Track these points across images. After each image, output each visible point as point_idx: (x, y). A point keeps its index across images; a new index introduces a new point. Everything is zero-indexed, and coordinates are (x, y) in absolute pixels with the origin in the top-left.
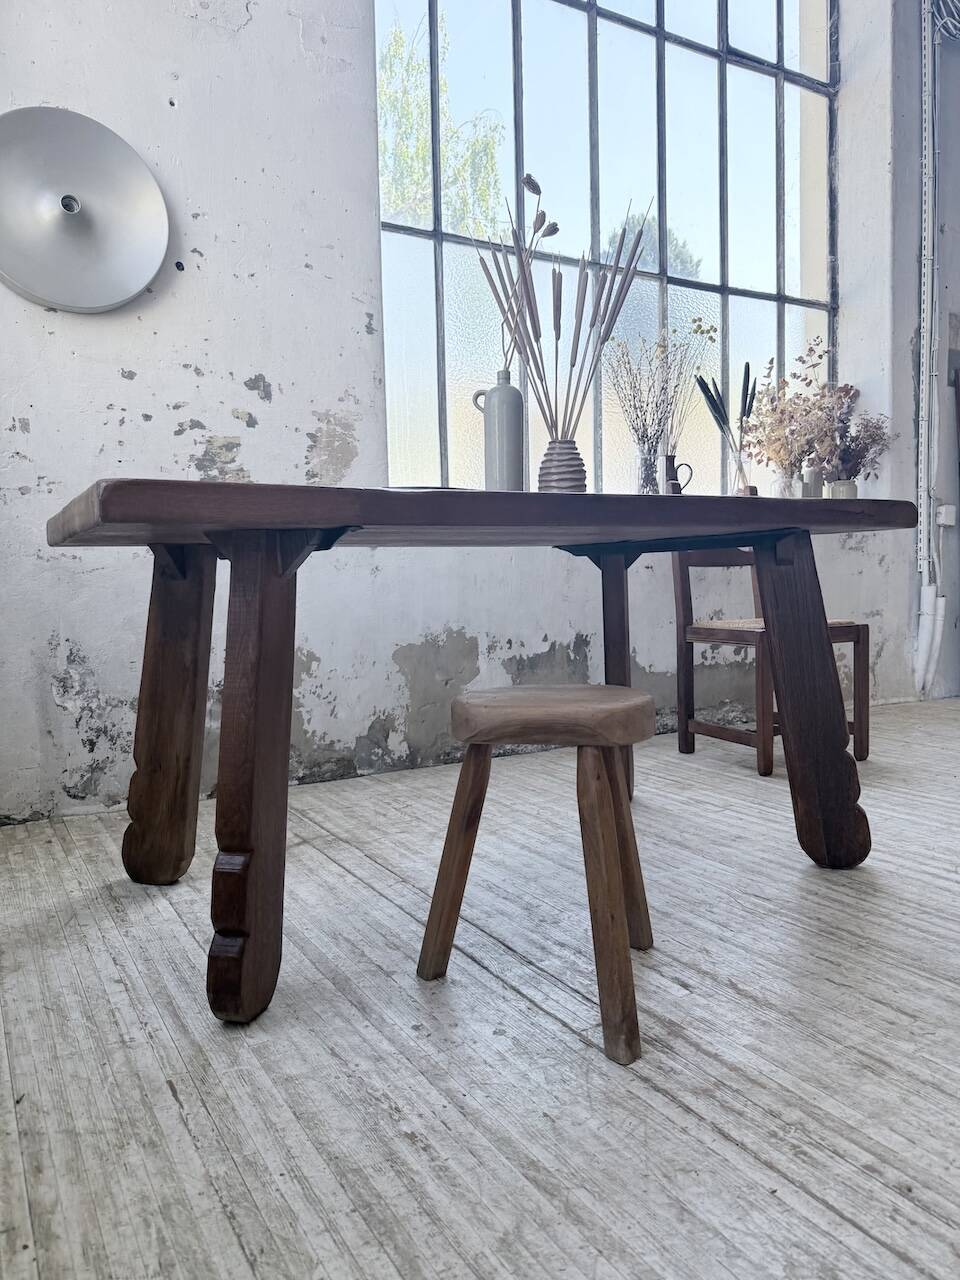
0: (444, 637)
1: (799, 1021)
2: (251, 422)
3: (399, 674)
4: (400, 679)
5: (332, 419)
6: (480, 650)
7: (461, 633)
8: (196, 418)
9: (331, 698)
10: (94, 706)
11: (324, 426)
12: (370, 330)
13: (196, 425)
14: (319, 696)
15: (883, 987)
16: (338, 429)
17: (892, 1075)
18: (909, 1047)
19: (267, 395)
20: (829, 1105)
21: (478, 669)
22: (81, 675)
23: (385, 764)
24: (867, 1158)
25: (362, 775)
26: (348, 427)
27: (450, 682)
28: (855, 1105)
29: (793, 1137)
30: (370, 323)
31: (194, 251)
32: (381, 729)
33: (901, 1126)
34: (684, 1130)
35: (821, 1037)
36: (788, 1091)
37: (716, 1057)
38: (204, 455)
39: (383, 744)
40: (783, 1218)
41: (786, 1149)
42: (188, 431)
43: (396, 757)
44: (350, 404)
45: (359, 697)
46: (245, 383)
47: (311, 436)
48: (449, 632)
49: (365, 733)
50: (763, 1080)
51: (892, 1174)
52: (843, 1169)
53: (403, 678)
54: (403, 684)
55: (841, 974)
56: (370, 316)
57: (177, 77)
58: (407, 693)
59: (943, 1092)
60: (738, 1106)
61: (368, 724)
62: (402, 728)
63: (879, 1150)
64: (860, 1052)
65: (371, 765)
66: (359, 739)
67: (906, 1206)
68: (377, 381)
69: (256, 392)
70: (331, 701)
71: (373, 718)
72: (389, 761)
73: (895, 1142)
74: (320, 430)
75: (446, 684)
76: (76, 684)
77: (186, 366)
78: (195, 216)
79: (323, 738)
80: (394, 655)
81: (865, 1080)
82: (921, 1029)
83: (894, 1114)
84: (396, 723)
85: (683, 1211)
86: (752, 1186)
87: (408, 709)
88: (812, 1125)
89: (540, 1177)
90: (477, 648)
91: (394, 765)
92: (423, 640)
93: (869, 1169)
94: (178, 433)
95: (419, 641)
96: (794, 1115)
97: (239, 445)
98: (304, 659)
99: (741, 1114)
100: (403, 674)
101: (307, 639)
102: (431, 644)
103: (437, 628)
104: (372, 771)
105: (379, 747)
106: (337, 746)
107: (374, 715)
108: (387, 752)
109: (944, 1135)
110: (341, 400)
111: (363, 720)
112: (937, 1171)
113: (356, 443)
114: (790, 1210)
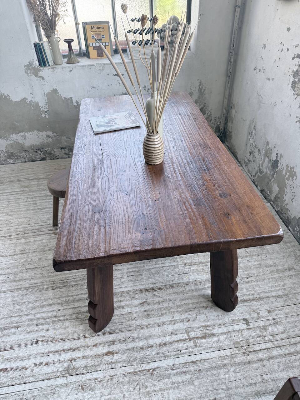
1: (42, 251)
9: (294, 194)
13: (298, 56)
15: (38, 273)
17: (20, 252)
18: (22, 261)
20: (23, 241)
24: (12, 237)
25: (289, 230)
28: (20, 243)
29: (22, 233)
33: (12, 245)
34: (35, 224)
35: (35, 251)
36: (30, 238)
37: (44, 234)
38: (296, 71)
40: (15, 225)
41: (22, 231)
42: (296, 59)
49: (297, 218)
50: (34, 237)
51: (8, 237)
52: (14, 234)
55: (48, 270)
59: (11, 255)
60: (33, 231)
63: (12, 239)
64: (27, 253)
65: (293, 230)
66: (295, 217)
67: (4, 235)
73: (11, 242)
79: (287, 204)
81: (22, 248)
82: (23, 267)
83: (14, 246)
85: (25, 218)
86: (21, 225)
88: (22, 236)
89: (41, 209)
93: (11, 236)
94: (293, 59)
96: (25, 235)
99: (31, 230)
104: (293, 232)
106: (289, 212)
109: (6, 248)
112: (4, 242)
114: (15, 226)
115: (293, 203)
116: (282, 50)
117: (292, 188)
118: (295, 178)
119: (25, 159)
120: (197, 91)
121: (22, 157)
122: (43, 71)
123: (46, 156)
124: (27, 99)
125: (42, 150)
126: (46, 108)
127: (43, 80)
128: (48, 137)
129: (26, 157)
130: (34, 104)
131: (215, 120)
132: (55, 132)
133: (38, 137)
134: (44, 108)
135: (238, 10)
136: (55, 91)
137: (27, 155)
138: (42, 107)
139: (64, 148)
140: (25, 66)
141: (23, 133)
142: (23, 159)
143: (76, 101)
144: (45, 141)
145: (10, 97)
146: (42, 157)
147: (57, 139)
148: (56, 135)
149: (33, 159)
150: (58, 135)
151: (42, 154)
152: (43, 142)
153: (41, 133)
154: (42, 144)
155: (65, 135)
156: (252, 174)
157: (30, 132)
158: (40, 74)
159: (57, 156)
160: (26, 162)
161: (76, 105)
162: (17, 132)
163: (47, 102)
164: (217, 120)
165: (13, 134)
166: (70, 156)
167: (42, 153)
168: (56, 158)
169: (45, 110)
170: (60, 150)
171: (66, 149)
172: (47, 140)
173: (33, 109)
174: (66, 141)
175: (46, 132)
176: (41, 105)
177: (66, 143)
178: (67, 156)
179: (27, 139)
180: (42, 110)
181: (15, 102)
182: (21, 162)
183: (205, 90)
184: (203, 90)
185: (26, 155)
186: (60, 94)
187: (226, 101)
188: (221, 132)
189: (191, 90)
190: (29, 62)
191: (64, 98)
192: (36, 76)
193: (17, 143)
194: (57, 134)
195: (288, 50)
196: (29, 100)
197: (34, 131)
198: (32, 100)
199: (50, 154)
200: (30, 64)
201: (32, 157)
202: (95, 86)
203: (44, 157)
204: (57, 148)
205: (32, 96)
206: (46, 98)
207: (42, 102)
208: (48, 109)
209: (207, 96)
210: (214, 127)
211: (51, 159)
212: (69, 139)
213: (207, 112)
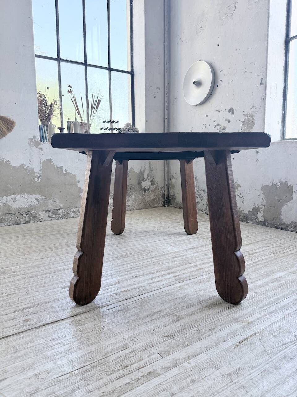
0: (279, 184)
2: (229, 121)
3: (263, 195)
4: (263, 196)
5: (248, 115)
6: (293, 191)
7: (286, 184)
8: (218, 123)
9: (242, 198)
10: (198, 190)
11: (246, 118)
12: (261, 84)
13: (218, 125)
14: (239, 197)
16: (250, 118)
19: (233, 113)
21: (292, 197)
22: (197, 183)
23: (256, 222)
25: (249, 223)
26: (253, 116)
27: (281, 201)
30: (261, 82)
31: (221, 80)
32: (256, 210)
39: (256, 215)
42: (216, 127)
43: (259, 220)
44: (254, 110)
45: (250, 199)
46: (228, 111)
47: (243, 122)
48: (281, 183)
49: (251, 210)
53: (264, 196)
54: (264, 198)
56: (262, 79)
57: (219, 38)
58: (265, 201)
61: (252, 208)
62: (262, 212)
65: (252, 220)
66: (249, 211)
68: (262, 100)
69: (230, 113)
70: (243, 198)
71: (254, 207)
72: (257, 221)
74: (245, 119)
75: (279, 201)
76: (196, 185)
77: (217, 111)
78: (221, 72)
79: (239, 209)
80: (261, 188)
84: (261, 210)
87: (265, 206)
90: (293, 190)
91: (259, 223)
92: (271, 184)
94: (215, 128)
95: (270, 184)
97: (226, 128)
98: (237, 185)
100: (264, 195)
101: (238, 180)
102: (274, 186)
103: (277, 181)
104: (252, 222)
105: (255, 216)
106: (243, 212)
107: (254, 205)
108: (257, 218)
110: (251, 109)
111: (251, 206)
113: (255, 121)
115: (244, 203)
116: (205, 127)
117: (240, 195)
118: (239, 187)
119: (9, 222)
120: (148, 167)
121: (7, 220)
122: (43, 144)
123: (30, 219)
124: (25, 165)
125: (28, 213)
126: (40, 174)
127: (41, 151)
128: (36, 199)
129: (11, 220)
130: (30, 170)
131: (161, 189)
132: (43, 196)
133: (28, 200)
134: (38, 174)
135: (166, 120)
136: (50, 160)
137: (12, 217)
138: (36, 173)
139: (48, 211)
140: (29, 139)
141: (14, 195)
142: (7, 222)
143: (66, 169)
144: (33, 204)
145: (10, 162)
146: (27, 220)
147: (44, 202)
148: (43, 198)
149: (17, 222)
150: (45, 199)
151: (27, 217)
152: (31, 204)
153: (30, 196)
154: (29, 206)
155: (52, 199)
156: (202, 210)
157: (20, 195)
158: (40, 146)
159: (41, 219)
160: (9, 225)
161: (65, 172)
162: (8, 194)
163: (41, 168)
164: (162, 189)
165: (4, 196)
166: (52, 219)
167: (28, 215)
168: (40, 221)
169: (39, 175)
170: (44, 213)
171: (50, 212)
172: (35, 203)
173: (28, 174)
174: (52, 204)
175: (35, 196)
176: (35, 171)
177: (51, 206)
178: (50, 219)
179: (17, 202)
180: (36, 175)
181: (14, 167)
182: (4, 225)
183: (152, 167)
184: (151, 168)
185: (12, 219)
186: (53, 163)
187: (166, 174)
188: (167, 197)
189: (144, 167)
190: (34, 137)
191: (56, 166)
192: (36, 147)
193: (6, 205)
194: (45, 197)
195: (209, 125)
196: (26, 166)
197: (24, 194)
198: (29, 166)
199: (35, 217)
200: (34, 138)
201: (17, 220)
202: (81, 159)
203: (29, 219)
204: (42, 211)
205: (30, 163)
206: (41, 165)
207: (37, 168)
208: (41, 175)
209: (154, 171)
210: (160, 194)
211: (35, 222)
212: (54, 202)
213: (155, 183)
